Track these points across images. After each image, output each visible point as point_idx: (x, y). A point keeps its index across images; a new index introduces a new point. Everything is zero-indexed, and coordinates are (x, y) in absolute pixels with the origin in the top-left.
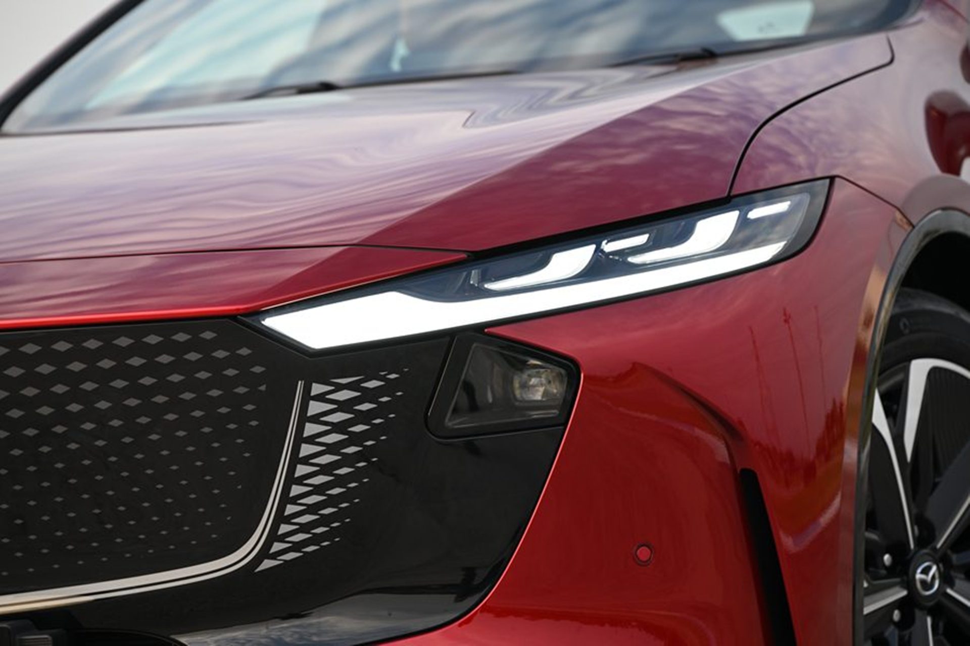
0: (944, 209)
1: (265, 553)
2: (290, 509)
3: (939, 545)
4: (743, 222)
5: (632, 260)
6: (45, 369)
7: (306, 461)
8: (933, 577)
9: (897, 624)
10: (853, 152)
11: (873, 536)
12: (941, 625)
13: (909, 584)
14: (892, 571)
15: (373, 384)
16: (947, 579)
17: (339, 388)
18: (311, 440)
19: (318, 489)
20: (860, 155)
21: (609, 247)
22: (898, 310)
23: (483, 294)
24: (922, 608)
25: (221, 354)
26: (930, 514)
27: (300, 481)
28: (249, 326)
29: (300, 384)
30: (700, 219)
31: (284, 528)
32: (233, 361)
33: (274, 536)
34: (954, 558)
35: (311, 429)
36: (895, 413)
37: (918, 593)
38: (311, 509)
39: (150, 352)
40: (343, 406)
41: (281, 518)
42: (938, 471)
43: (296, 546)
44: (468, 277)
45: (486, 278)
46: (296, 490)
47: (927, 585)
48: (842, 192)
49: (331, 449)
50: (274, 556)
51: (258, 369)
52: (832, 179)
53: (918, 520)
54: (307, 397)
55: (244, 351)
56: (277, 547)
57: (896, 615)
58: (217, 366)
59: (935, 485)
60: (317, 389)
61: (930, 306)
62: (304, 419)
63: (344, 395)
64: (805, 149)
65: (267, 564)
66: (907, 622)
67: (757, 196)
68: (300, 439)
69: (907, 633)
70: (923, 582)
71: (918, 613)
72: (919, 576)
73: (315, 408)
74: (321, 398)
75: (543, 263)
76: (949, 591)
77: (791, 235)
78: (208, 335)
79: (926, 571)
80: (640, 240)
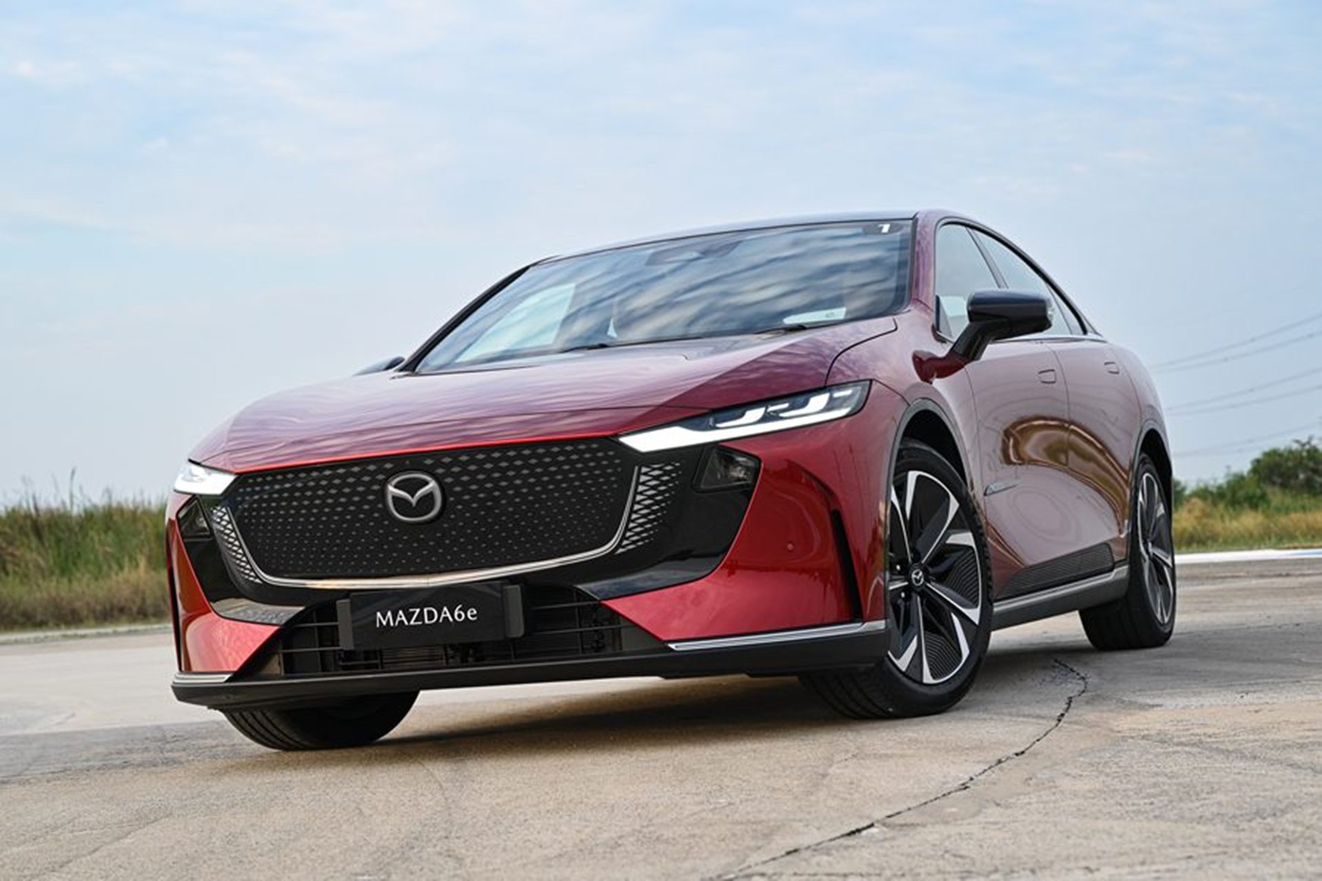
0: (923, 398)
1: (619, 546)
2: (631, 525)
3: (923, 562)
4: (831, 399)
5: (782, 415)
6: (519, 463)
7: (639, 503)
8: (921, 578)
9: (903, 599)
10: (874, 370)
11: (891, 554)
12: (924, 602)
13: (909, 580)
14: (900, 573)
15: (669, 468)
16: (927, 580)
17: (654, 469)
18: (641, 493)
19: (644, 516)
20: (877, 372)
21: (772, 409)
22: (902, 447)
23: (714, 428)
24: (916, 592)
25: (600, 454)
26: (919, 547)
27: (636, 512)
28: (614, 441)
29: (636, 468)
30: (812, 396)
31: (628, 534)
32: (606, 457)
33: (624, 538)
34: (930, 570)
35: (641, 488)
36: (901, 496)
37: (913, 585)
38: (641, 525)
39: (568, 454)
40: (655, 478)
41: (627, 529)
42: (922, 528)
43: (634, 542)
44: (708, 422)
45: (716, 421)
46: (634, 516)
47: (918, 581)
48: (875, 386)
49: (650, 497)
50: (623, 547)
51: (617, 461)
52: (871, 381)
53: (913, 550)
54: (639, 474)
55: (611, 453)
56: (625, 542)
57: (903, 595)
58: (598, 460)
59: (921, 534)
60: (644, 470)
61: (917, 446)
62: (638, 483)
63: (656, 473)
64: (851, 369)
65: (621, 550)
66: (908, 598)
67: (834, 387)
68: (636, 493)
69: (908, 604)
70: (916, 579)
71: (914, 594)
72: (913, 576)
73: (643, 478)
74: (646, 474)
75: (742, 415)
76: (928, 585)
77: (853, 405)
78: (595, 446)
79: (917, 574)
80: (786, 405)
